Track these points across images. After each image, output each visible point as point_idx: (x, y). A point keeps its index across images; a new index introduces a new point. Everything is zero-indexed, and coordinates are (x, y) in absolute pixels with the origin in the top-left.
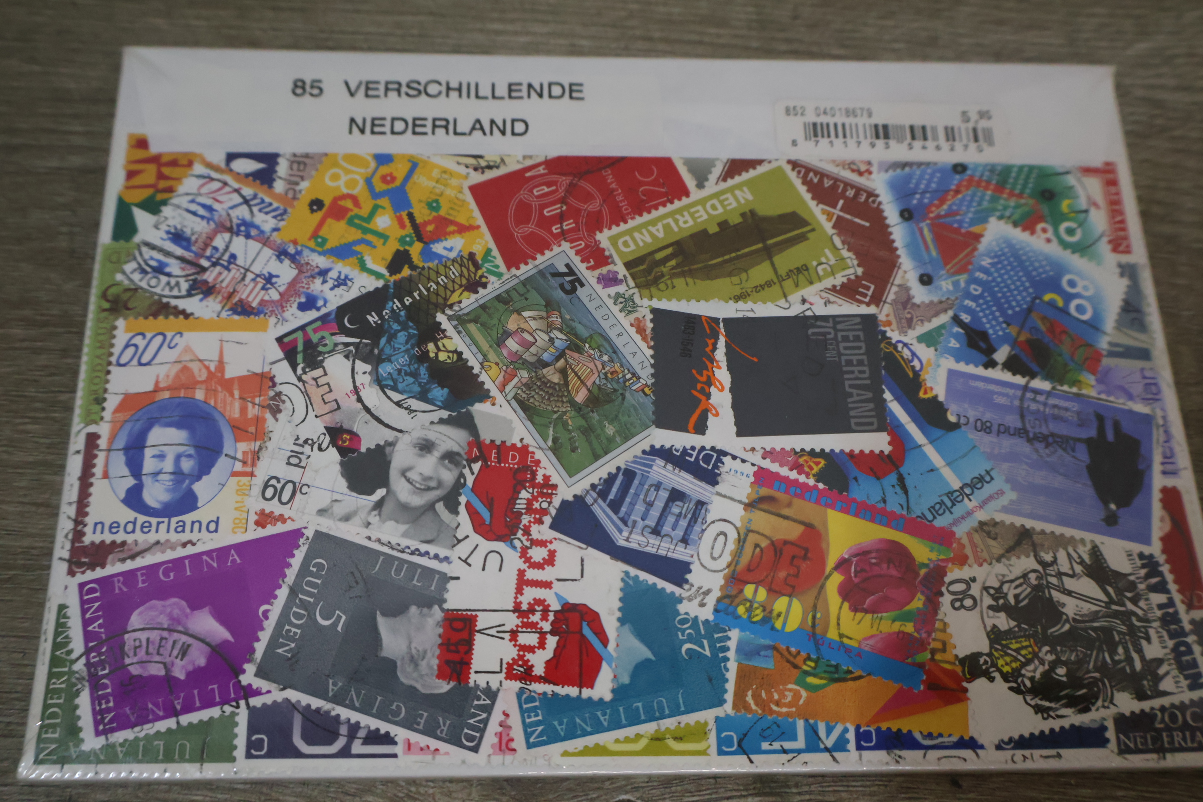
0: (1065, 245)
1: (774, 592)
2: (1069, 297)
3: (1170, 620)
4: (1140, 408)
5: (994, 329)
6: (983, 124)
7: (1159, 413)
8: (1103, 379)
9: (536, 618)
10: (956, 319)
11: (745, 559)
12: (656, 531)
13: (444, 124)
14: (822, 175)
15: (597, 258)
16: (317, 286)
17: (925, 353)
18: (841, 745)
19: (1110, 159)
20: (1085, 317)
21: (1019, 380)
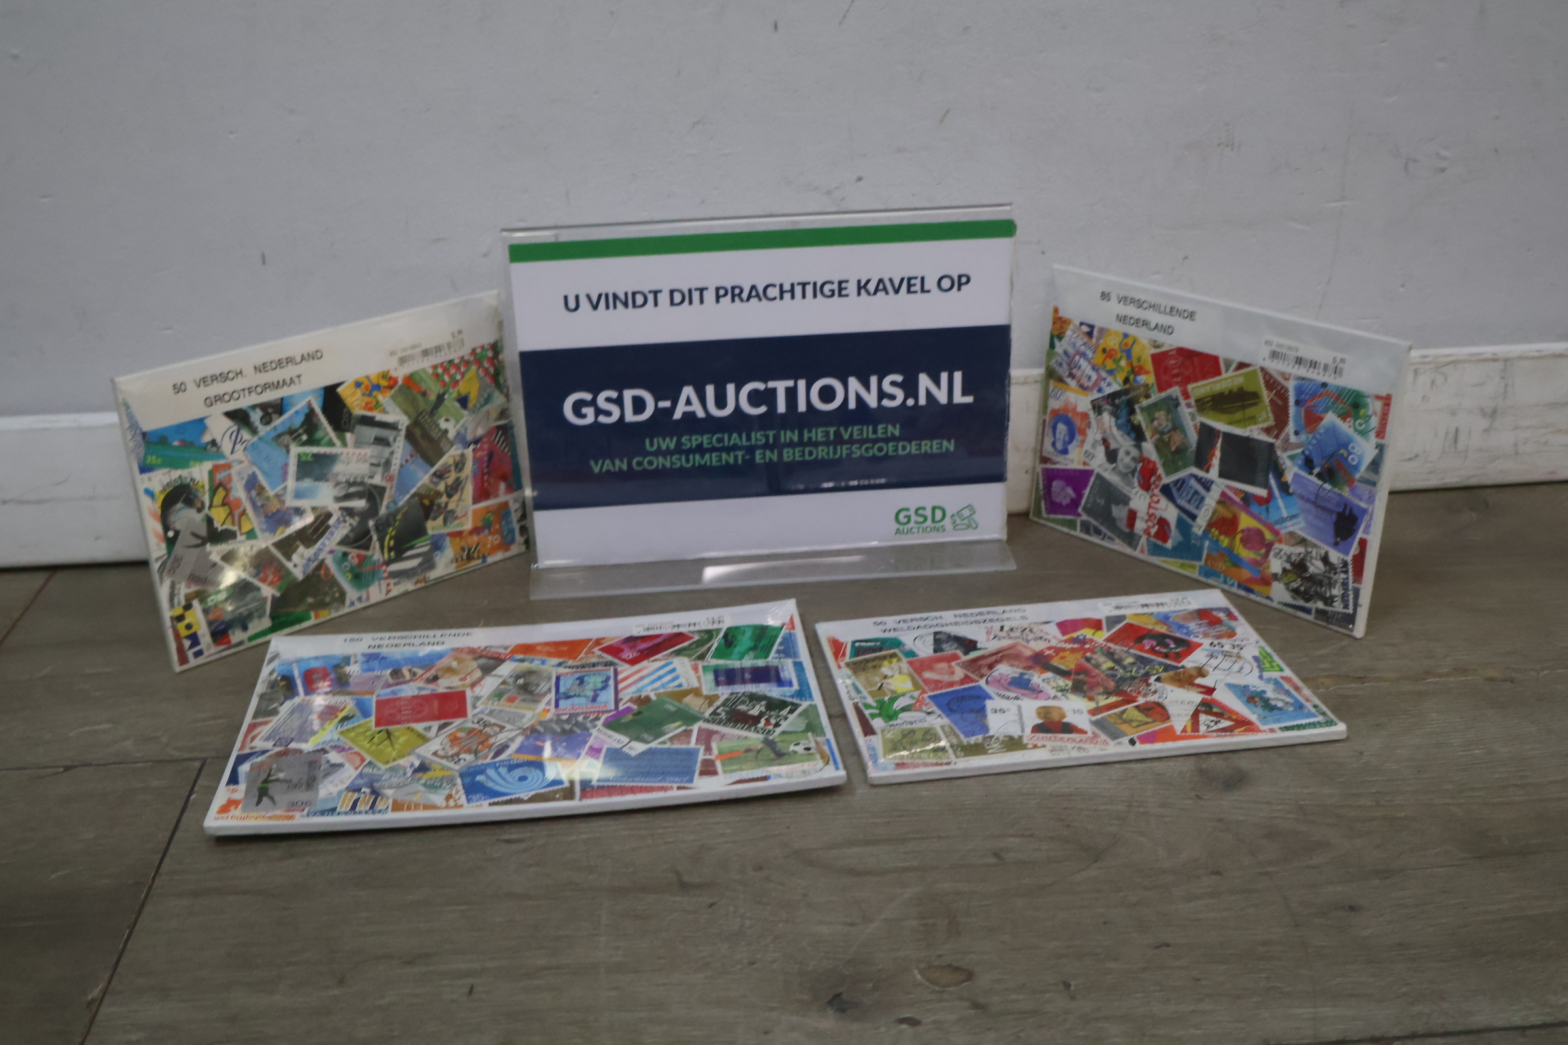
0: (1356, 430)
1: (1221, 533)
2: (1350, 453)
3: (1345, 584)
4: (1363, 505)
5: (1316, 460)
6: (1341, 365)
7: (1370, 509)
8: (1353, 491)
9: (1153, 518)
10: (1303, 452)
11: (1214, 519)
12: (1189, 501)
13: (1145, 323)
14: (1271, 377)
15: (1186, 396)
16: (1103, 385)
17: (1288, 463)
18: (1232, 585)
19: (1389, 393)
20: (1355, 463)
21: (1320, 482)
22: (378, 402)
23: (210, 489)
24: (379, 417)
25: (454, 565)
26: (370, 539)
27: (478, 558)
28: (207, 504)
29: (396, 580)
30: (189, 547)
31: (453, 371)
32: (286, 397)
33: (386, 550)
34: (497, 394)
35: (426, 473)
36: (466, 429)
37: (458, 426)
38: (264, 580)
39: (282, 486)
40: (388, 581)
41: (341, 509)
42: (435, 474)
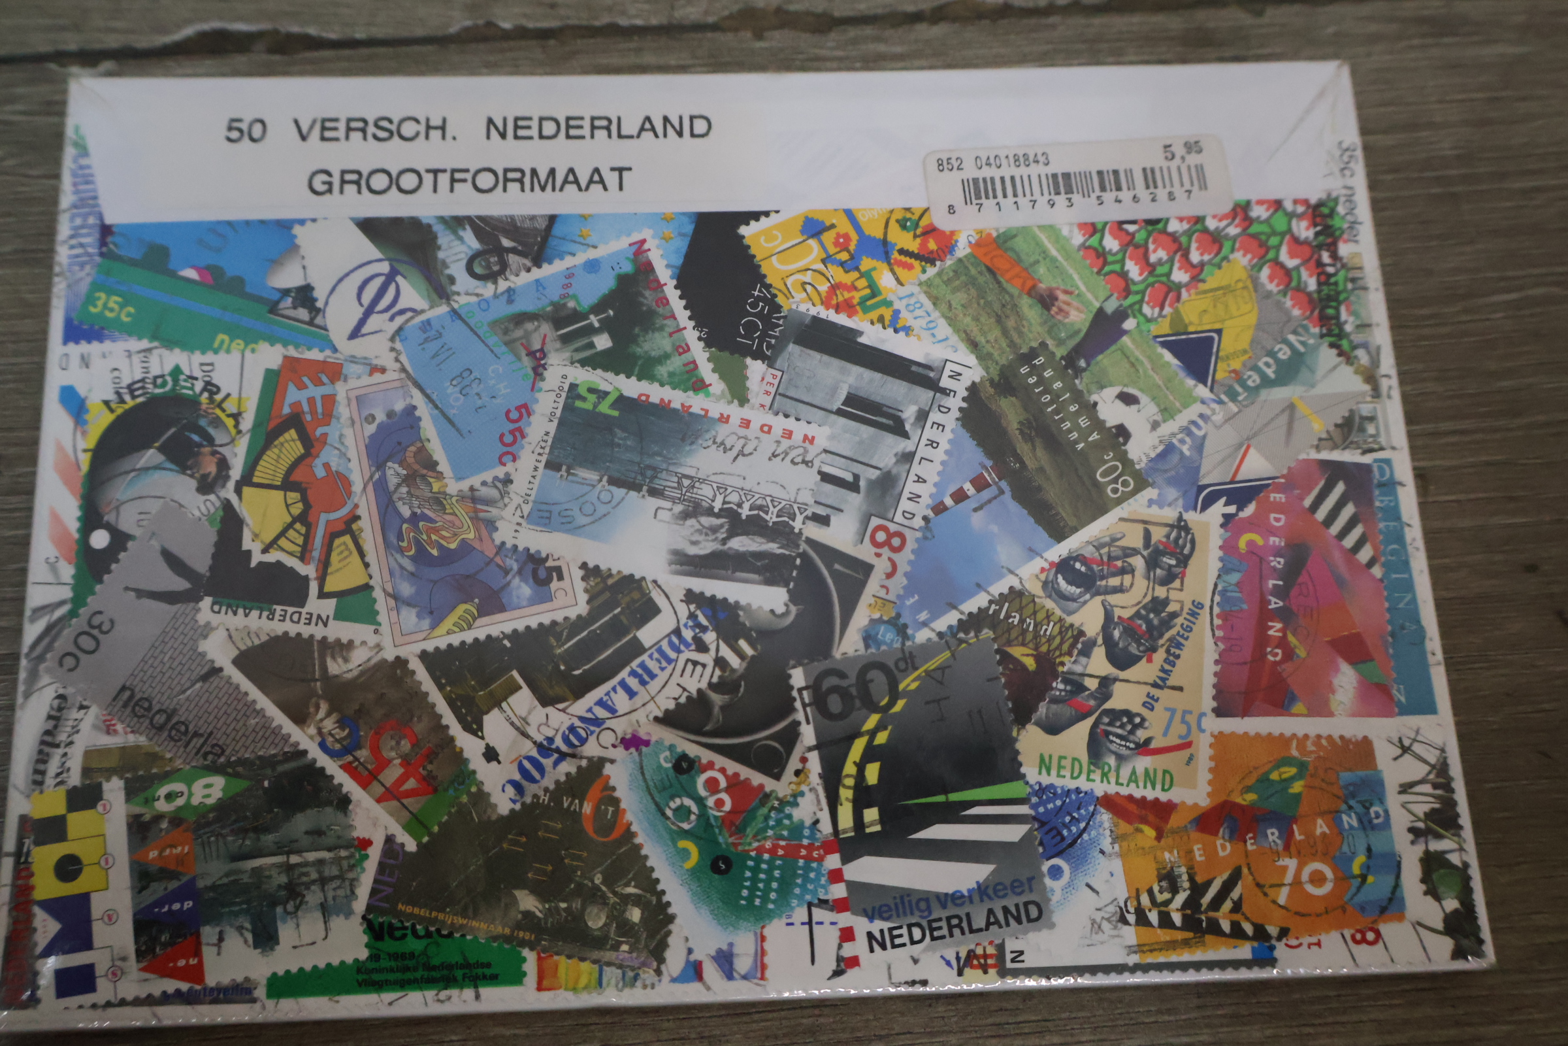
22: (874, 291)
23: (257, 425)
24: (873, 335)
25: (1130, 935)
26: (791, 736)
27: (1237, 933)
28: (236, 473)
29: (877, 926)
30: (141, 593)
31: (1158, 254)
32: (567, 217)
33: (846, 794)
34: (1327, 356)
35: (1033, 552)
36: (1199, 446)
37: (1169, 428)
38: (365, 779)
39: (500, 472)
40: (846, 919)
41: (691, 597)
42: (1064, 566)
